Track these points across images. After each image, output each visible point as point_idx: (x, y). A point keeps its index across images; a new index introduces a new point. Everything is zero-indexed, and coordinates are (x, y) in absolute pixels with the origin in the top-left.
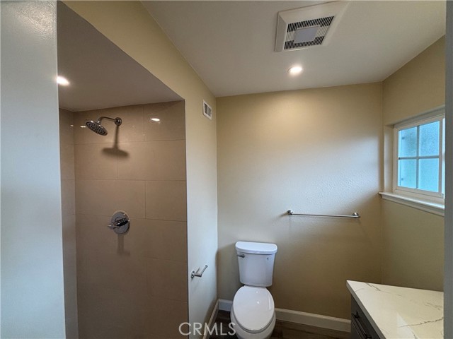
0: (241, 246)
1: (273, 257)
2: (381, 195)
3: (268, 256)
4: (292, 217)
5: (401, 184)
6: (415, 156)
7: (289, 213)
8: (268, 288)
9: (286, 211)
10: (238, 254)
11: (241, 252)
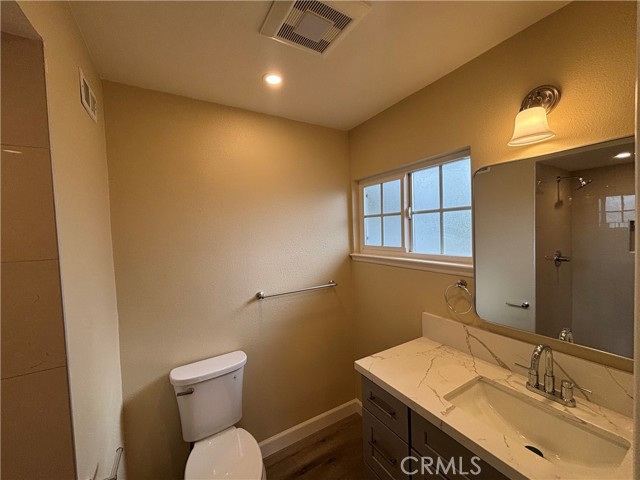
0: (179, 375)
1: (241, 372)
2: (351, 257)
3: (235, 374)
4: (263, 302)
5: (367, 243)
6: (380, 213)
7: (259, 297)
8: (237, 426)
9: (253, 295)
10: (178, 391)
11: (184, 387)
